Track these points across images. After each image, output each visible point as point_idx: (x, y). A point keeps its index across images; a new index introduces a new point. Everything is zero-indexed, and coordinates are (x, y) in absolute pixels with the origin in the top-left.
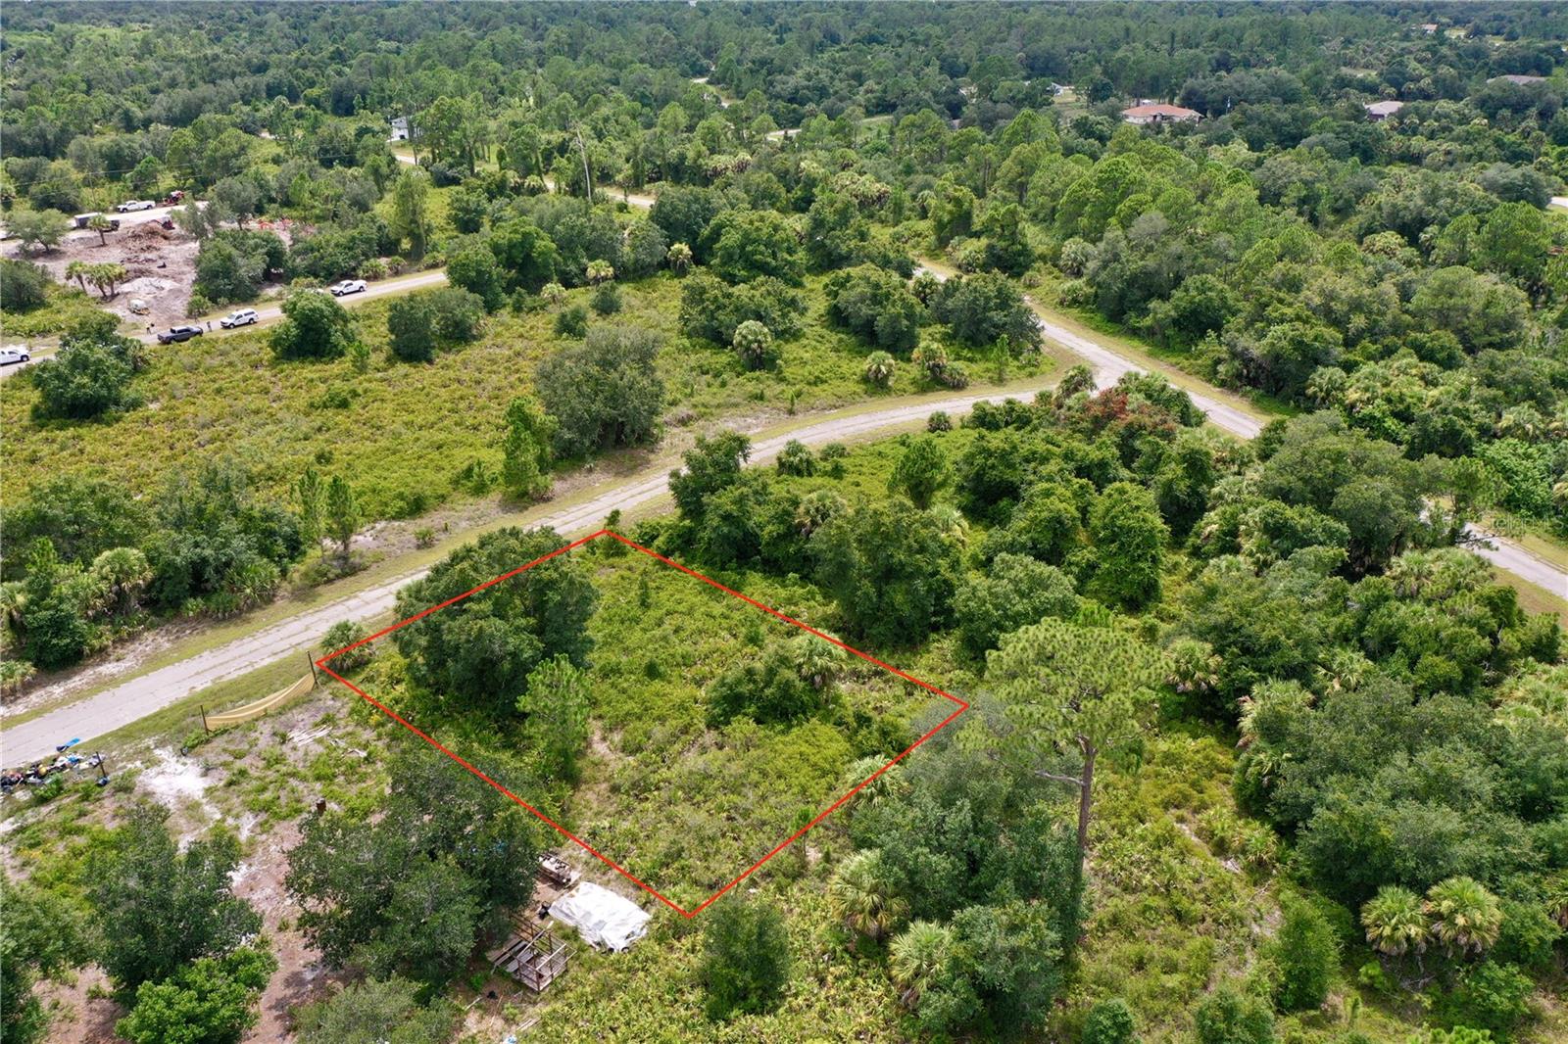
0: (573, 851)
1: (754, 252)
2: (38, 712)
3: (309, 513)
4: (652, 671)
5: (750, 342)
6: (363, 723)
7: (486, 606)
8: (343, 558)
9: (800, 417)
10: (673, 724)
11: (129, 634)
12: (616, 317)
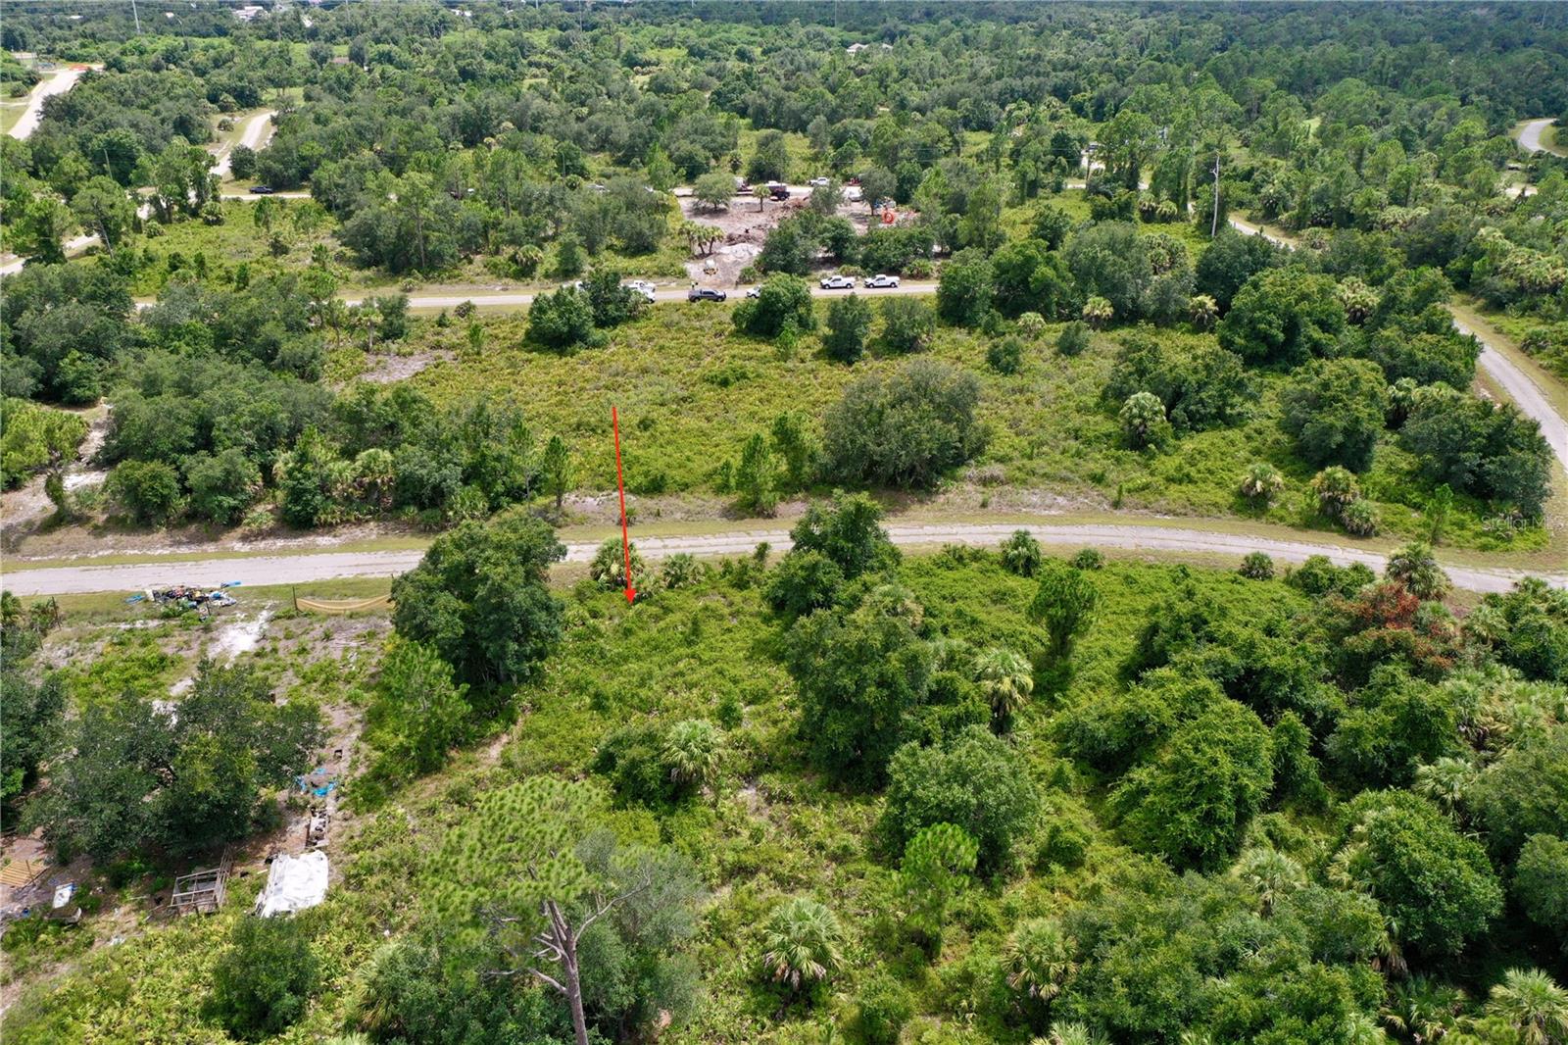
1: (1261, 320)
5: (1134, 417)
9: (1122, 512)
11: (358, 519)
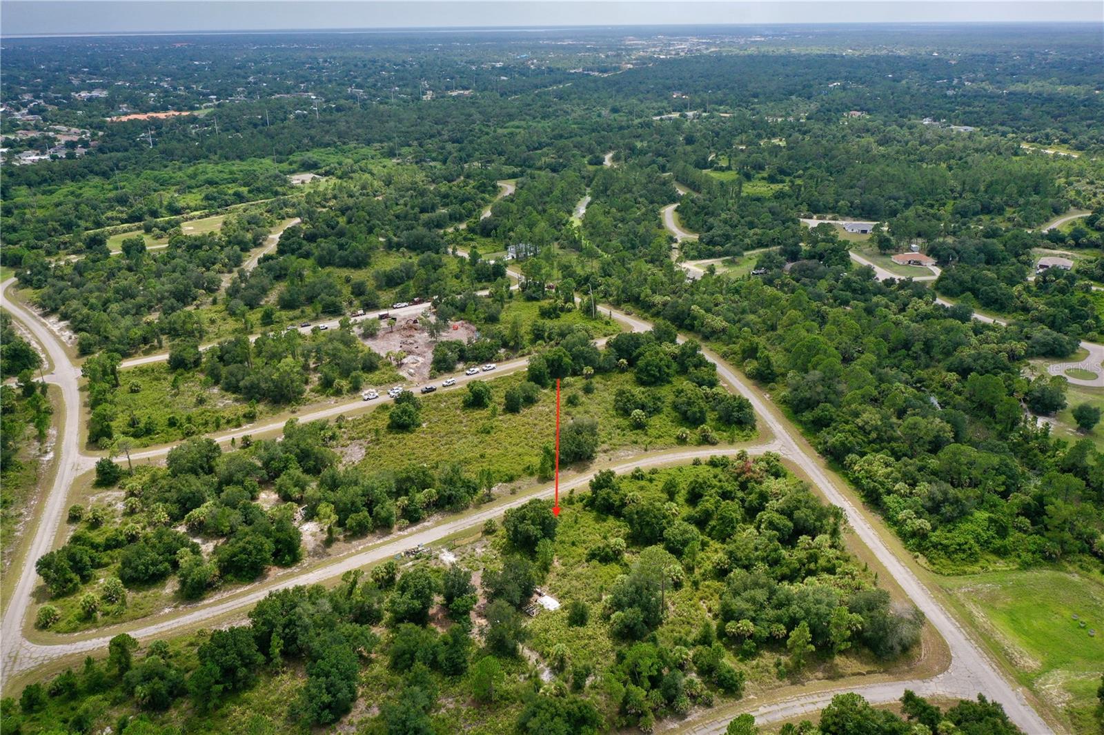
0: (546, 588)
2: (411, 535)
3: (481, 481)
4: (573, 544)
5: (637, 418)
6: (494, 548)
7: (530, 522)
8: (489, 495)
9: (648, 452)
10: (576, 559)
11: (431, 514)
12: (590, 396)
